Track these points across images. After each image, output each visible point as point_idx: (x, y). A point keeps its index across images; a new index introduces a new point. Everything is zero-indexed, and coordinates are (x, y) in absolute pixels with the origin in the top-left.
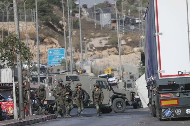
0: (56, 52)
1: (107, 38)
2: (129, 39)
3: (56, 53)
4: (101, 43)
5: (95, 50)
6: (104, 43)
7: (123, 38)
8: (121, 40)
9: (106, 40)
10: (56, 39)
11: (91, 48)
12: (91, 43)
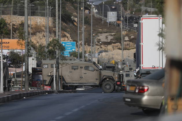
0: (68, 44)
1: (113, 34)
2: (132, 36)
3: (68, 46)
4: (107, 38)
5: (101, 44)
6: (110, 38)
7: (127, 35)
8: (125, 36)
9: (112, 35)
10: (68, 33)
11: (99, 42)
12: (99, 38)
